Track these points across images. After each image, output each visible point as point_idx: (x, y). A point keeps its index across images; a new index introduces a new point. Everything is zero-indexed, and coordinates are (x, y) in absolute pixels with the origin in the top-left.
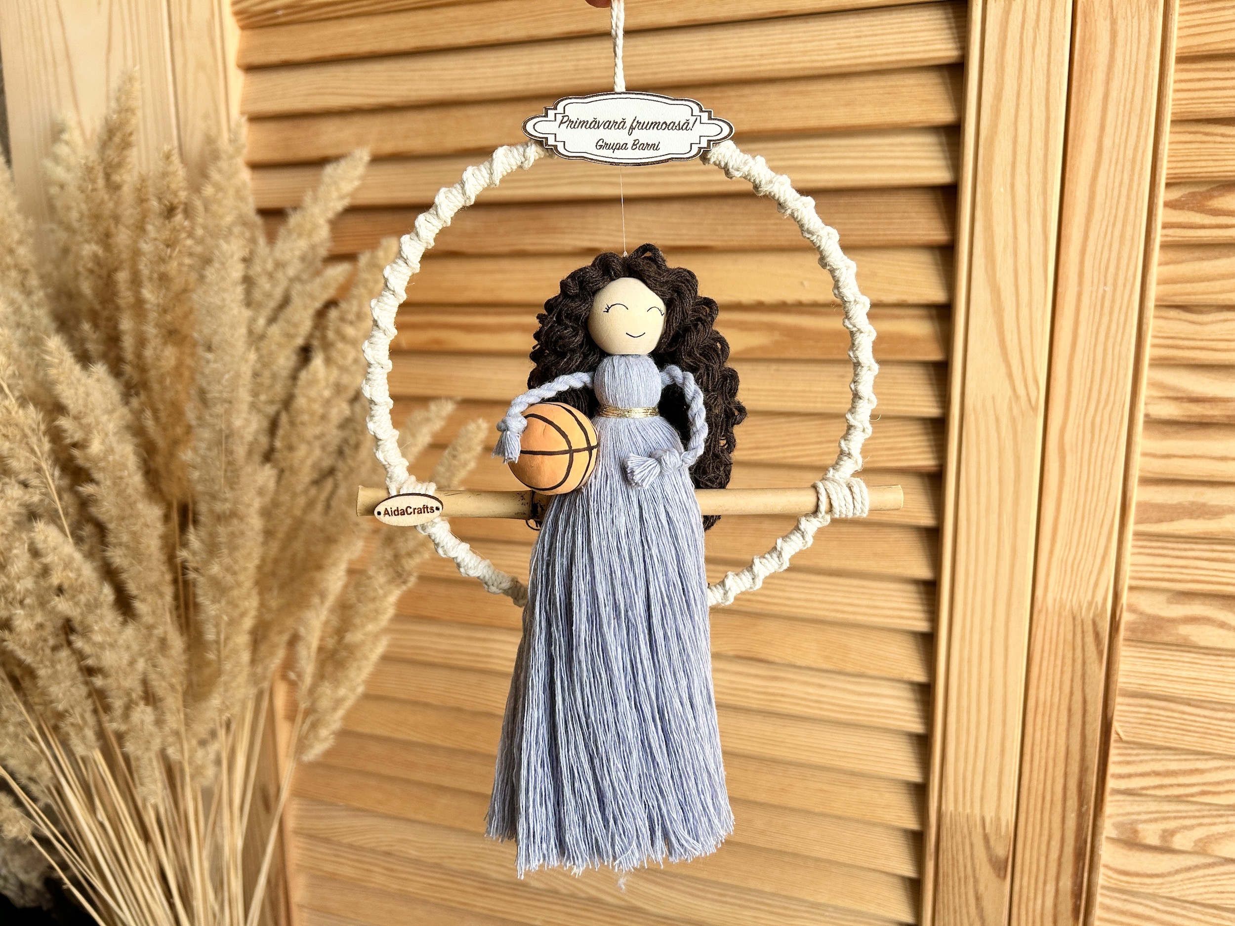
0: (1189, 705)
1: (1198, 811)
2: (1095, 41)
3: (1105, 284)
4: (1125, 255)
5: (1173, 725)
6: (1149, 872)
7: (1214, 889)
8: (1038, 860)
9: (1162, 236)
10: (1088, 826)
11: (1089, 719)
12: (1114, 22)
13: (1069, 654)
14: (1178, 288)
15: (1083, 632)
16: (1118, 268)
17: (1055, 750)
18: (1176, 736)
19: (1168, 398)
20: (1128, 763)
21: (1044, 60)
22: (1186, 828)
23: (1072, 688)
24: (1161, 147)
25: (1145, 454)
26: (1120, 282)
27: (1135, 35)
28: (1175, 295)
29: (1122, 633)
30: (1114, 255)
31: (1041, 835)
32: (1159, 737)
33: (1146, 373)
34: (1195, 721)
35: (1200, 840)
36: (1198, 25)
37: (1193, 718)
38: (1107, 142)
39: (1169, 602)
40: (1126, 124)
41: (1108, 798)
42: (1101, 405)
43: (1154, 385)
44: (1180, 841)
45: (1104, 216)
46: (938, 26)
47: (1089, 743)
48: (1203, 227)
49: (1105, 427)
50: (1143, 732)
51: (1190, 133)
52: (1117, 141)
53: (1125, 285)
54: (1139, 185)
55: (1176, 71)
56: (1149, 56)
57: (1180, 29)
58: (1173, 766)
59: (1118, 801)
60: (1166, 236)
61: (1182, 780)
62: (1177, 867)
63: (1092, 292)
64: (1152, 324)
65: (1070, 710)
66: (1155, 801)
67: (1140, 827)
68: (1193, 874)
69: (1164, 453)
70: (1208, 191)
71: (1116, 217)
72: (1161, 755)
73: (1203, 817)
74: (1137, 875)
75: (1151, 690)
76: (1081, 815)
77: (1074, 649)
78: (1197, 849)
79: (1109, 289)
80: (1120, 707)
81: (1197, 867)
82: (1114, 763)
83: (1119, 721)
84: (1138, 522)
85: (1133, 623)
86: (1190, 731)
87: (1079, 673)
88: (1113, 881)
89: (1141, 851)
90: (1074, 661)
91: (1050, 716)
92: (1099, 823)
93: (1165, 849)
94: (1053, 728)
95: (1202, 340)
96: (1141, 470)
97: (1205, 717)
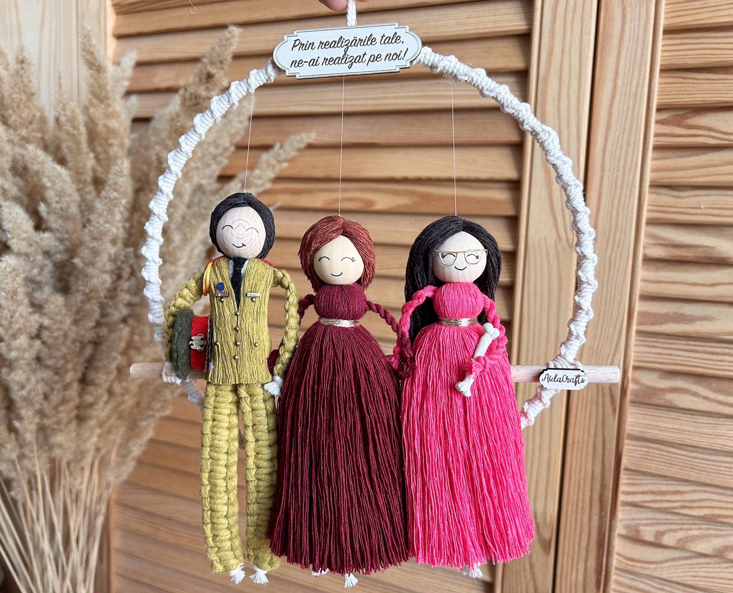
0: (674, 447)
1: (680, 520)
2: (612, 21)
3: (618, 171)
4: (630, 153)
5: (663, 460)
6: (647, 560)
7: (690, 574)
8: (574, 547)
9: (654, 141)
10: (606, 525)
11: (607, 453)
12: (624, 9)
13: (594, 410)
14: (664, 174)
15: (603, 395)
16: (626, 161)
17: (585, 472)
18: (664, 468)
19: (659, 244)
20: (634, 485)
21: (579, 31)
22: (671, 530)
23: (596, 432)
24: (653, 85)
25: (644, 280)
26: (627, 169)
27: (637, 16)
28: (663, 178)
29: (629, 397)
30: (623, 153)
31: (575, 530)
32: (653, 467)
33: (643, 227)
34: (677, 458)
35: (681, 540)
36: (678, 11)
37: (676, 456)
38: (620, 83)
39: (661, 378)
40: (631, 72)
41: (620, 508)
42: (615, 248)
43: (649, 236)
44: (668, 540)
45: (617, 128)
46: (515, 12)
47: (607, 469)
48: (680, 136)
49: (618, 261)
50: (642, 463)
51: (674, 77)
52: (625, 82)
53: (630, 172)
54: (639, 109)
55: (663, 39)
56: (646, 30)
57: (666, 13)
58: (663, 488)
59: (627, 510)
60: (657, 141)
61: (668, 497)
62: (667, 558)
63: (609, 175)
64: (647, 197)
65: (594, 446)
66: (651, 511)
67: (641, 528)
68: (677, 563)
69: (657, 279)
70: (685, 114)
71: (624, 128)
72: (656, 480)
73: (684, 524)
74: (639, 561)
75: (648, 436)
76: (601, 518)
77: (597, 405)
78: (679, 545)
79: (620, 174)
80: (627, 446)
81: (679, 559)
82: (624, 484)
83: (626, 456)
84: (639, 324)
85: (637, 391)
86: (674, 464)
87: (600, 421)
88: (623, 565)
89: (643, 545)
90: (597, 413)
91: (582, 450)
92: (613, 524)
93: (657, 545)
94: (584, 458)
95: (680, 208)
96: (640, 290)
97: (684, 456)
